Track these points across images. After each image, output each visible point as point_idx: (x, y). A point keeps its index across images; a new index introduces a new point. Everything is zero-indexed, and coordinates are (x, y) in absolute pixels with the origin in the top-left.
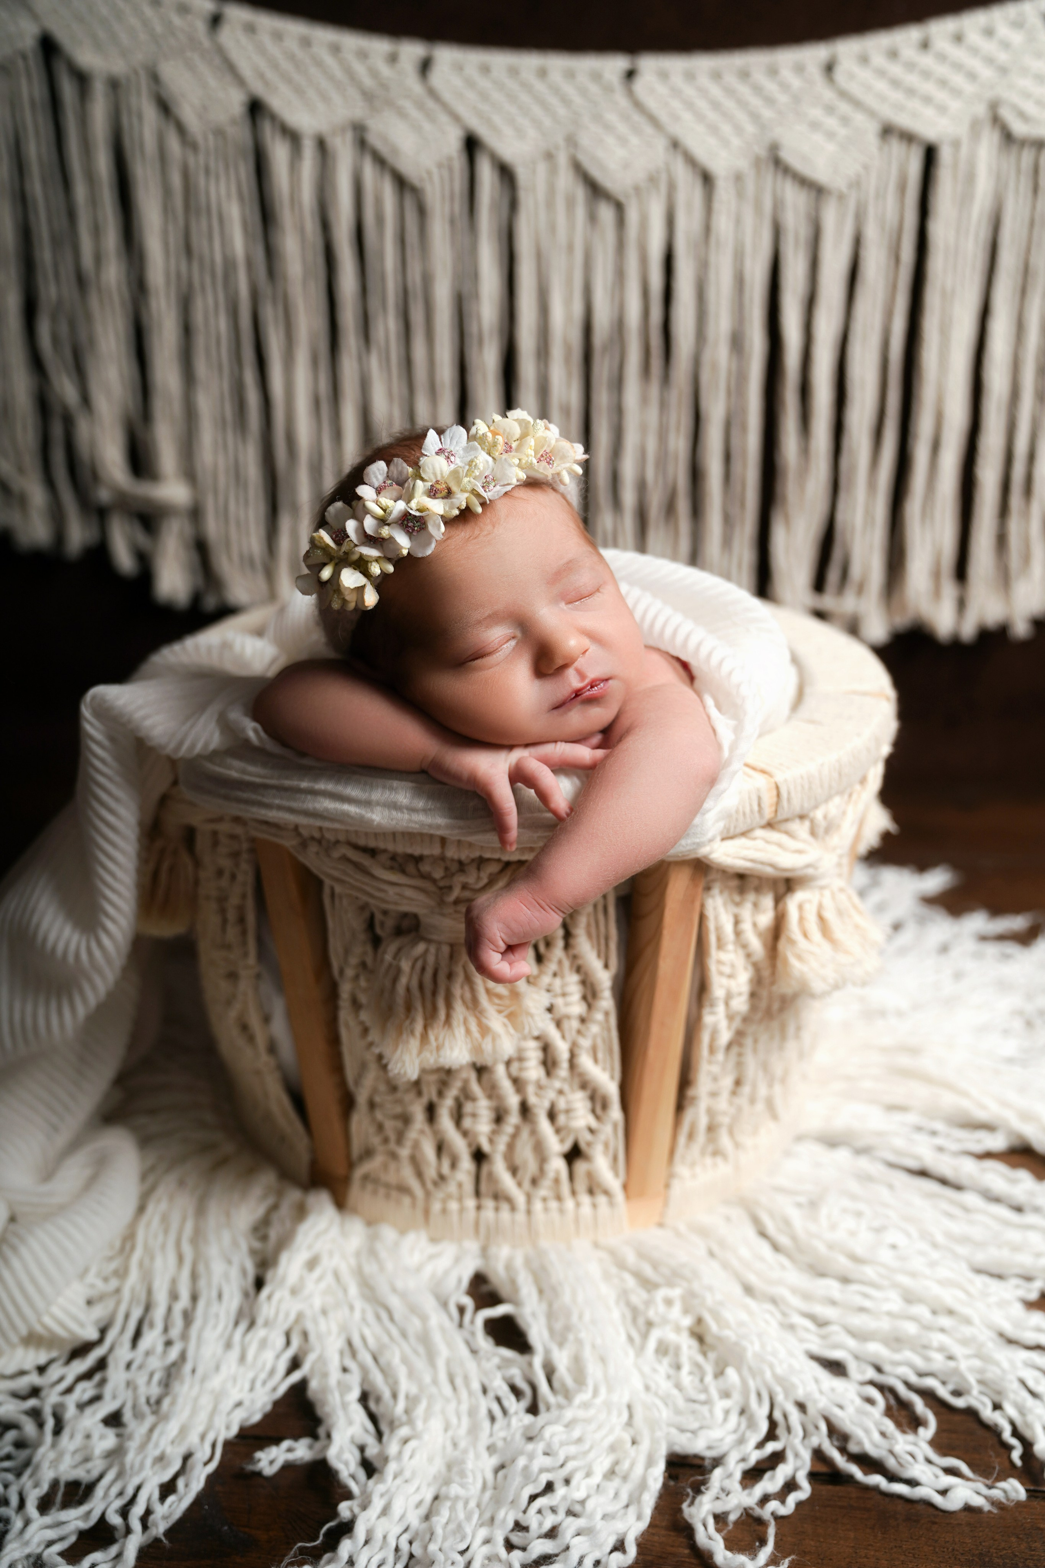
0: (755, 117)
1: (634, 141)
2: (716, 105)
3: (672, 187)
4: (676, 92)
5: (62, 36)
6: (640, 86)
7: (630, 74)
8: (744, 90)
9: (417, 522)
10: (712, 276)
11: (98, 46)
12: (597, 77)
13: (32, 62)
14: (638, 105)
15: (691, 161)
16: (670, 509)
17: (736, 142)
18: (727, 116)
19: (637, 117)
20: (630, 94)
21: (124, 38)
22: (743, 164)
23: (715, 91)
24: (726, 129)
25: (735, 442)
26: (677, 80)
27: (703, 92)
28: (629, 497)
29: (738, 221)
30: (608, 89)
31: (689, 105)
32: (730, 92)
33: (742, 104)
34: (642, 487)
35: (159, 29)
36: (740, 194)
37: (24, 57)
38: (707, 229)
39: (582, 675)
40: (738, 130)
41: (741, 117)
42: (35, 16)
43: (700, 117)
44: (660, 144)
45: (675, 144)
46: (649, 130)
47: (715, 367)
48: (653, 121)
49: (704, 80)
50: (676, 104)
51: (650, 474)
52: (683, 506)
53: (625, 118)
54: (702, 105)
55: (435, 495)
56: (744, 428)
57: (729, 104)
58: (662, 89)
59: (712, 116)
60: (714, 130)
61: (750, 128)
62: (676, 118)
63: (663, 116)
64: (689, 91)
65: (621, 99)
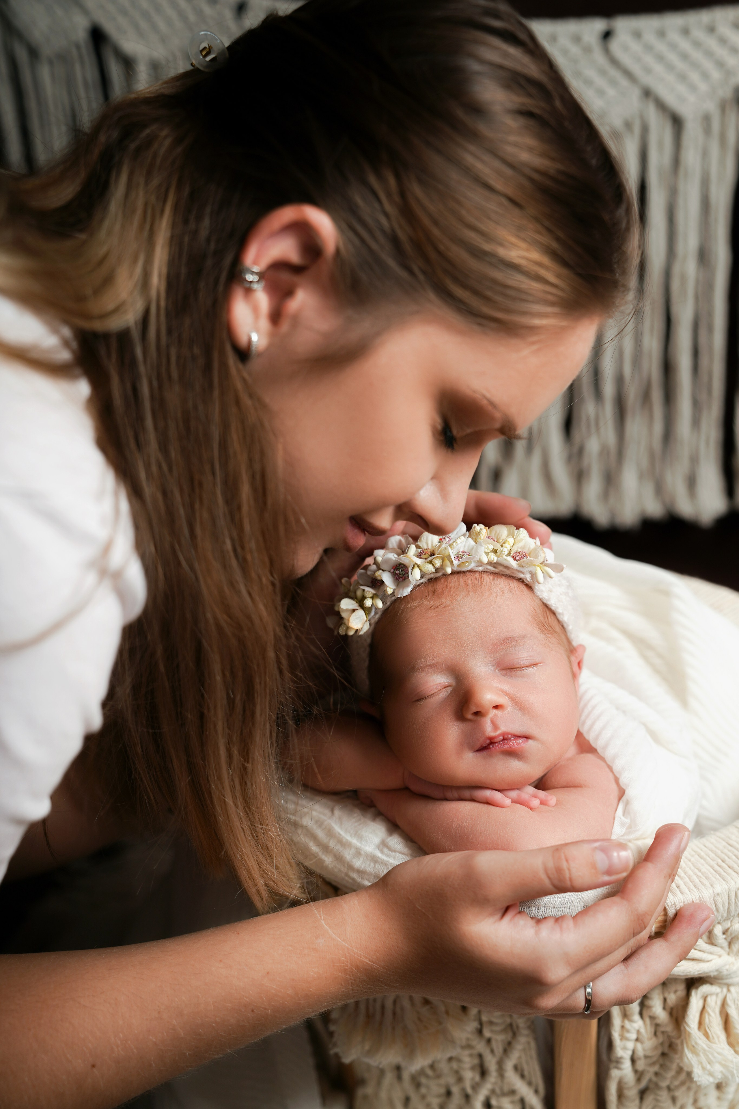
0: (720, 64)
1: (611, 92)
2: (684, 57)
3: (645, 130)
4: (649, 48)
5: (109, 28)
6: (615, 45)
7: (607, 35)
8: (712, 43)
9: (402, 571)
10: (681, 202)
11: (140, 33)
12: (577, 39)
13: (84, 51)
14: (614, 62)
15: (661, 106)
16: (646, 397)
17: (703, 87)
18: (695, 65)
19: (613, 72)
20: (607, 51)
21: (162, 25)
22: (711, 107)
23: (685, 45)
24: (694, 77)
25: (703, 339)
26: (650, 37)
27: (673, 46)
28: (609, 389)
29: (705, 154)
30: (587, 50)
31: (660, 58)
32: (697, 44)
33: (709, 54)
34: (620, 380)
35: (192, 17)
36: (707, 130)
37: (78, 47)
38: (676, 161)
39: (496, 727)
40: (705, 76)
41: (708, 65)
42: (85, 11)
43: (670, 67)
44: (635, 94)
45: (647, 93)
46: (624, 82)
47: (683, 279)
48: (628, 74)
49: (674, 36)
50: (649, 60)
51: (627, 369)
52: (657, 396)
53: (603, 72)
54: (672, 57)
55: (420, 555)
56: (710, 329)
57: (697, 55)
58: (635, 46)
59: (680, 65)
60: (683, 78)
61: (716, 75)
62: (648, 71)
63: (636, 69)
64: (660, 47)
65: (599, 56)
